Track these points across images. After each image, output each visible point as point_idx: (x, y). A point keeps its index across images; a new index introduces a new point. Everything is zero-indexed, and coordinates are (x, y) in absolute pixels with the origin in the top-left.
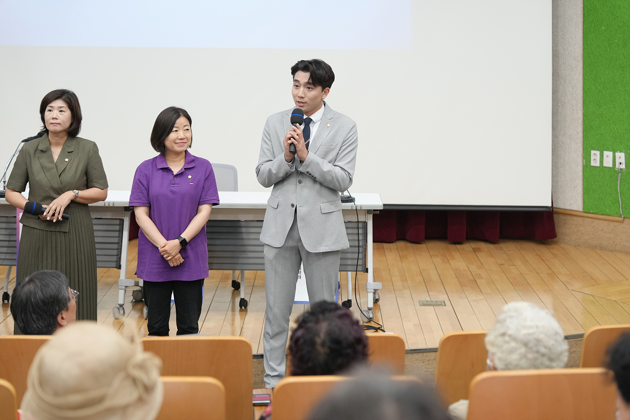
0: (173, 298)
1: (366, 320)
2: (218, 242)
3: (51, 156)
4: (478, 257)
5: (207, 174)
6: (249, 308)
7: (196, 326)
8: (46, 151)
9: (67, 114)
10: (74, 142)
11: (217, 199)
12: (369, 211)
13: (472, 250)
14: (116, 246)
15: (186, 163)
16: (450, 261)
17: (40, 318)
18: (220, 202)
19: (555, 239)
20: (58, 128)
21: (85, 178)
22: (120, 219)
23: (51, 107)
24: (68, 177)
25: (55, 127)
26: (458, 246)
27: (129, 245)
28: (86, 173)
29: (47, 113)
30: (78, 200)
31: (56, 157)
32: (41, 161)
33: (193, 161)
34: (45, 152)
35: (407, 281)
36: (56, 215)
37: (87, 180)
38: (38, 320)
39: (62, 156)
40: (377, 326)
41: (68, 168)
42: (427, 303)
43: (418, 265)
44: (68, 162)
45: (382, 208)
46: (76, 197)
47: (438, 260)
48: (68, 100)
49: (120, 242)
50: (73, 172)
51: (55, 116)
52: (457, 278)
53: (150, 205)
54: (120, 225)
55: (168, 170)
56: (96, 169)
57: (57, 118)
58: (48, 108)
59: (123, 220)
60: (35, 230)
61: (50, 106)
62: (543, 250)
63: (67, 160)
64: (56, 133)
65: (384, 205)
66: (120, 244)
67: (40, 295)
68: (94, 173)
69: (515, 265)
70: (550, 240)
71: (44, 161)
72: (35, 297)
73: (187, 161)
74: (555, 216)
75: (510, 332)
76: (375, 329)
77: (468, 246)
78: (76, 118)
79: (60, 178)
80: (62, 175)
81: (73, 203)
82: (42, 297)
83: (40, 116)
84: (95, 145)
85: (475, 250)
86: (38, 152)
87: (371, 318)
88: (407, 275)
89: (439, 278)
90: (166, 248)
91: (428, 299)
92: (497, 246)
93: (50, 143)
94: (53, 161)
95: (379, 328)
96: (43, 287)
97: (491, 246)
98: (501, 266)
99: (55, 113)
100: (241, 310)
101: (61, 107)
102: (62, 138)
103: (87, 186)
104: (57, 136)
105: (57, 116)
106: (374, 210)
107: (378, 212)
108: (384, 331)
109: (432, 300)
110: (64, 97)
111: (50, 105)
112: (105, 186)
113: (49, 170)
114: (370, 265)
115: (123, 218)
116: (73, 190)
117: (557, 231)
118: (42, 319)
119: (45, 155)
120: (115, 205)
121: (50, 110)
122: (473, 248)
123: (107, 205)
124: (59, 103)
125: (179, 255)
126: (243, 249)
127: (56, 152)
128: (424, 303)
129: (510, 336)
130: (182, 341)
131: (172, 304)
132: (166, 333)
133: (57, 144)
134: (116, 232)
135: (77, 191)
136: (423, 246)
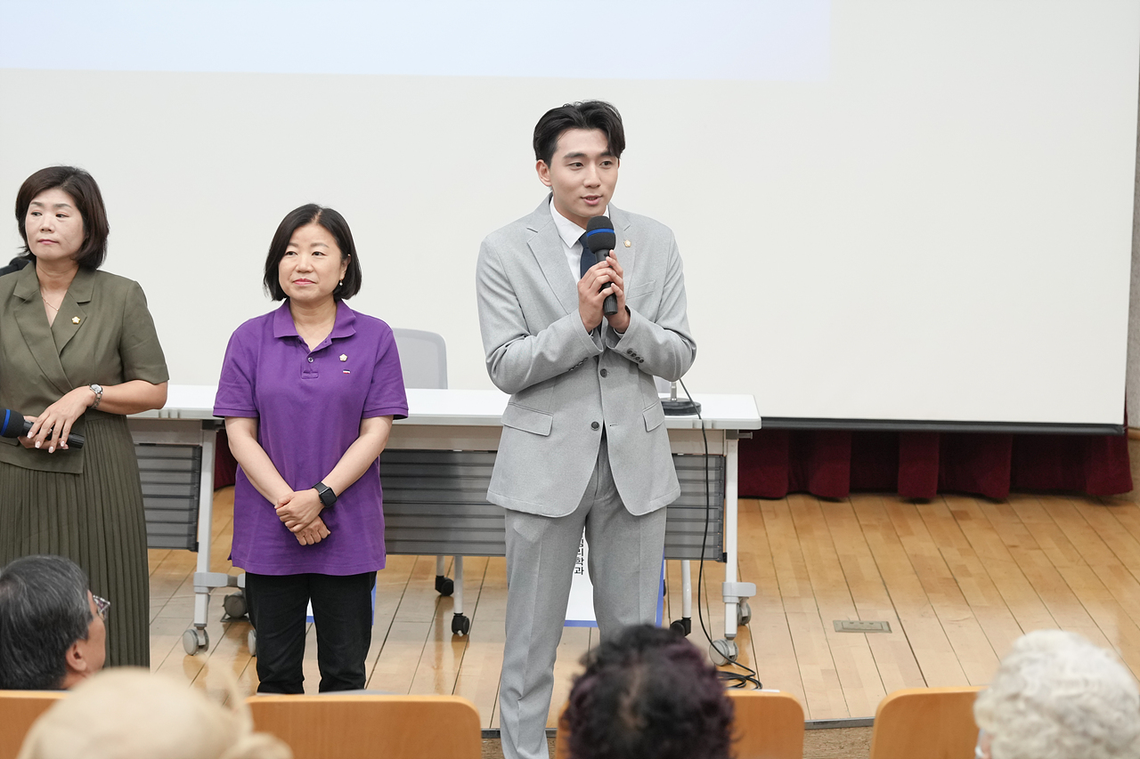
0: (310, 612)
1: (721, 660)
2: (406, 496)
3: (42, 311)
4: (962, 531)
5: (382, 351)
6: (472, 633)
7: (359, 671)
8: (31, 301)
9: (75, 220)
10: (91, 282)
11: (403, 406)
12: (730, 434)
13: (950, 515)
14: (185, 503)
15: (337, 328)
16: (901, 539)
17: (28, 656)
18: (409, 412)
19: (1129, 494)
20: (55, 251)
21: (117, 359)
22: (194, 447)
23: (39, 205)
24: (80, 356)
25: (48, 248)
26: (921, 508)
27: (214, 499)
28: (120, 349)
29: (29, 218)
30: (102, 406)
31: (52, 313)
32: (20, 321)
33: (352, 323)
34: (28, 302)
35: (809, 579)
36: (55, 437)
37: (122, 363)
38: (26, 659)
39: (65, 311)
40: (744, 673)
41: (78, 337)
42: (852, 626)
43: (834, 546)
44: (80, 325)
45: (758, 427)
46: (97, 399)
47: (876, 537)
48: (75, 190)
49: (196, 493)
50: (90, 347)
51: (46, 225)
52: (916, 573)
53: (259, 414)
54: (193, 459)
55: (296, 341)
56: (140, 341)
57: (52, 228)
58: (32, 208)
59: (201, 448)
60: (12, 469)
61: (36, 203)
62: (1102, 517)
63: (76, 320)
64: (51, 262)
65: (763, 419)
66: (196, 498)
67: (26, 608)
68: (137, 350)
69: (1040, 549)
70: (1118, 496)
71: (27, 321)
72: (17, 613)
73: (340, 322)
74: (1131, 445)
75: (1028, 692)
76: (740, 679)
77: (942, 508)
78: (95, 230)
79: (64, 358)
80: (67, 353)
81: (92, 413)
82: (33, 613)
83: (16, 223)
84: (137, 288)
85: (957, 516)
86: (14, 301)
87: (731, 657)
88: (809, 568)
89: (878, 574)
90: (290, 507)
91: (854, 618)
92: (1003, 507)
93: (40, 284)
94: (45, 323)
95: (748, 678)
96: (34, 592)
97: (991, 508)
98: (1011, 549)
99: (48, 219)
100: (455, 638)
101: (60, 206)
102: (65, 272)
103: (124, 376)
104: (54, 269)
105: (51, 224)
106: (741, 431)
107: (750, 436)
108: (759, 685)
109: (863, 619)
110: (66, 184)
111: (36, 200)
112: (160, 375)
113: (37, 341)
114: (731, 547)
115: (201, 445)
116: (90, 384)
117: (1133, 476)
118: (34, 657)
119: (29, 308)
120: (183, 417)
121: (35, 214)
122: (952, 512)
123: (165, 416)
124: (55, 197)
125: (319, 522)
126: (458, 510)
127: (53, 302)
128: (846, 625)
129: (1028, 700)
130: (332, 704)
131: (308, 625)
132: (295, 686)
133: (55, 286)
134: (186, 474)
135: (98, 388)
136: (845, 506)
